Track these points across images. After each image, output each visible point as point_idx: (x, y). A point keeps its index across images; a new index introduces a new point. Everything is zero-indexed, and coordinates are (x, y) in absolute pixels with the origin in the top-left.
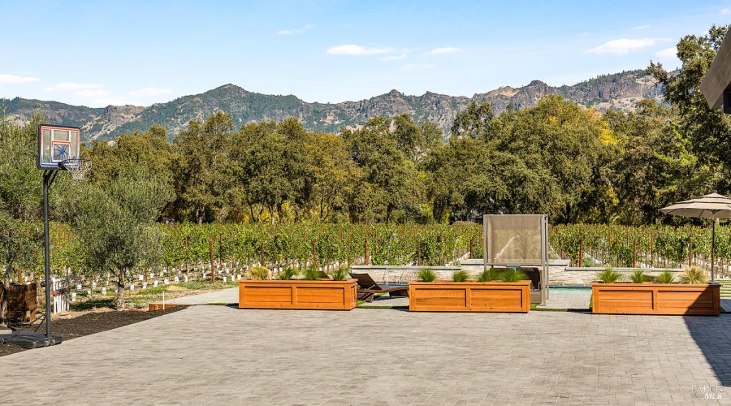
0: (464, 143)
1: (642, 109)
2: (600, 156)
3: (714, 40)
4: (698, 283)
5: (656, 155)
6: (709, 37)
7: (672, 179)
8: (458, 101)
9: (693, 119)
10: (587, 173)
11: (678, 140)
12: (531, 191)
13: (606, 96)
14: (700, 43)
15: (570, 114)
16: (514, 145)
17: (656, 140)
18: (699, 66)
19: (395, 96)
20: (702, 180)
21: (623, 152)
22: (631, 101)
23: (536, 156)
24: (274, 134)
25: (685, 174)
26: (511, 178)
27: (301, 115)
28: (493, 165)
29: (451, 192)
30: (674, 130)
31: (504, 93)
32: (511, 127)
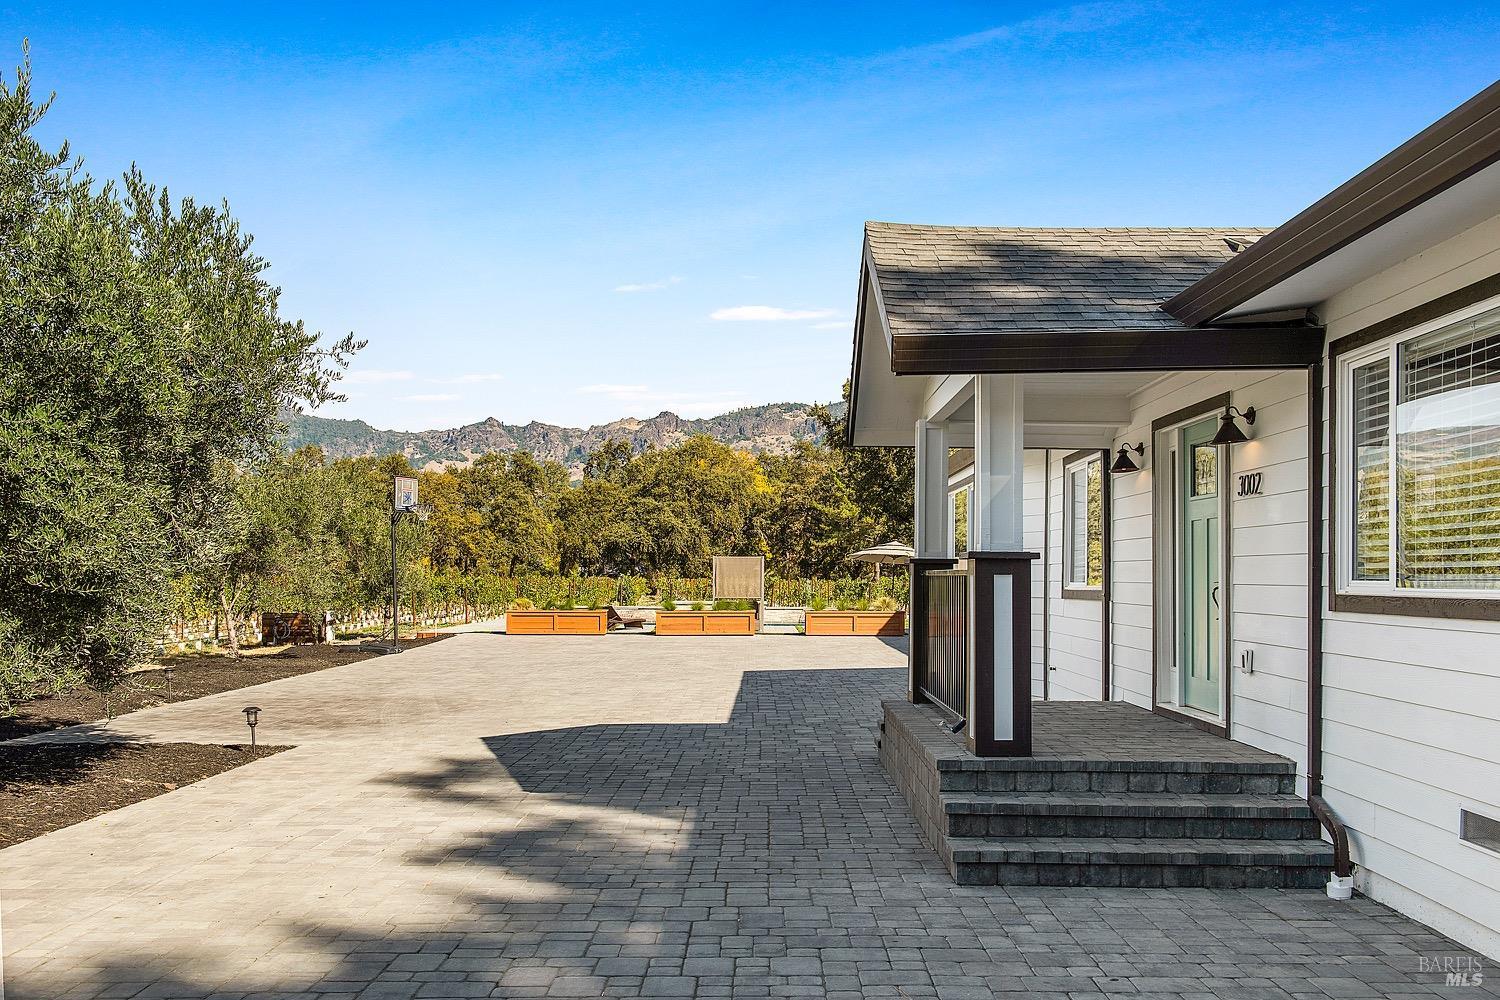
0: (599, 487)
1: (798, 453)
2: (754, 505)
4: (888, 610)
5: (815, 504)
7: (831, 532)
8: (571, 433)
9: (858, 467)
10: (739, 525)
11: (839, 489)
12: (679, 543)
13: (748, 433)
15: (721, 458)
16: (656, 490)
17: (815, 489)
19: (492, 426)
20: (863, 532)
21: (778, 501)
22: (777, 440)
23: (682, 504)
24: (375, 471)
25: (844, 526)
26: (656, 528)
27: (371, 445)
28: (637, 513)
29: (584, 543)
30: (835, 478)
31: (627, 426)
32: (654, 470)
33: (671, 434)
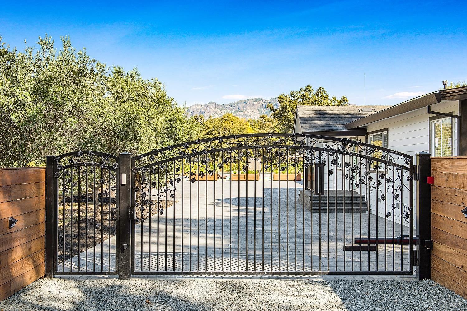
1: (262, 119)
3: (291, 96)
6: (290, 95)
9: (284, 125)
13: (242, 109)
14: (286, 97)
15: (235, 121)
16: (213, 133)
18: (286, 106)
30: (276, 129)
31: (197, 107)
32: (212, 125)
33: (213, 110)
